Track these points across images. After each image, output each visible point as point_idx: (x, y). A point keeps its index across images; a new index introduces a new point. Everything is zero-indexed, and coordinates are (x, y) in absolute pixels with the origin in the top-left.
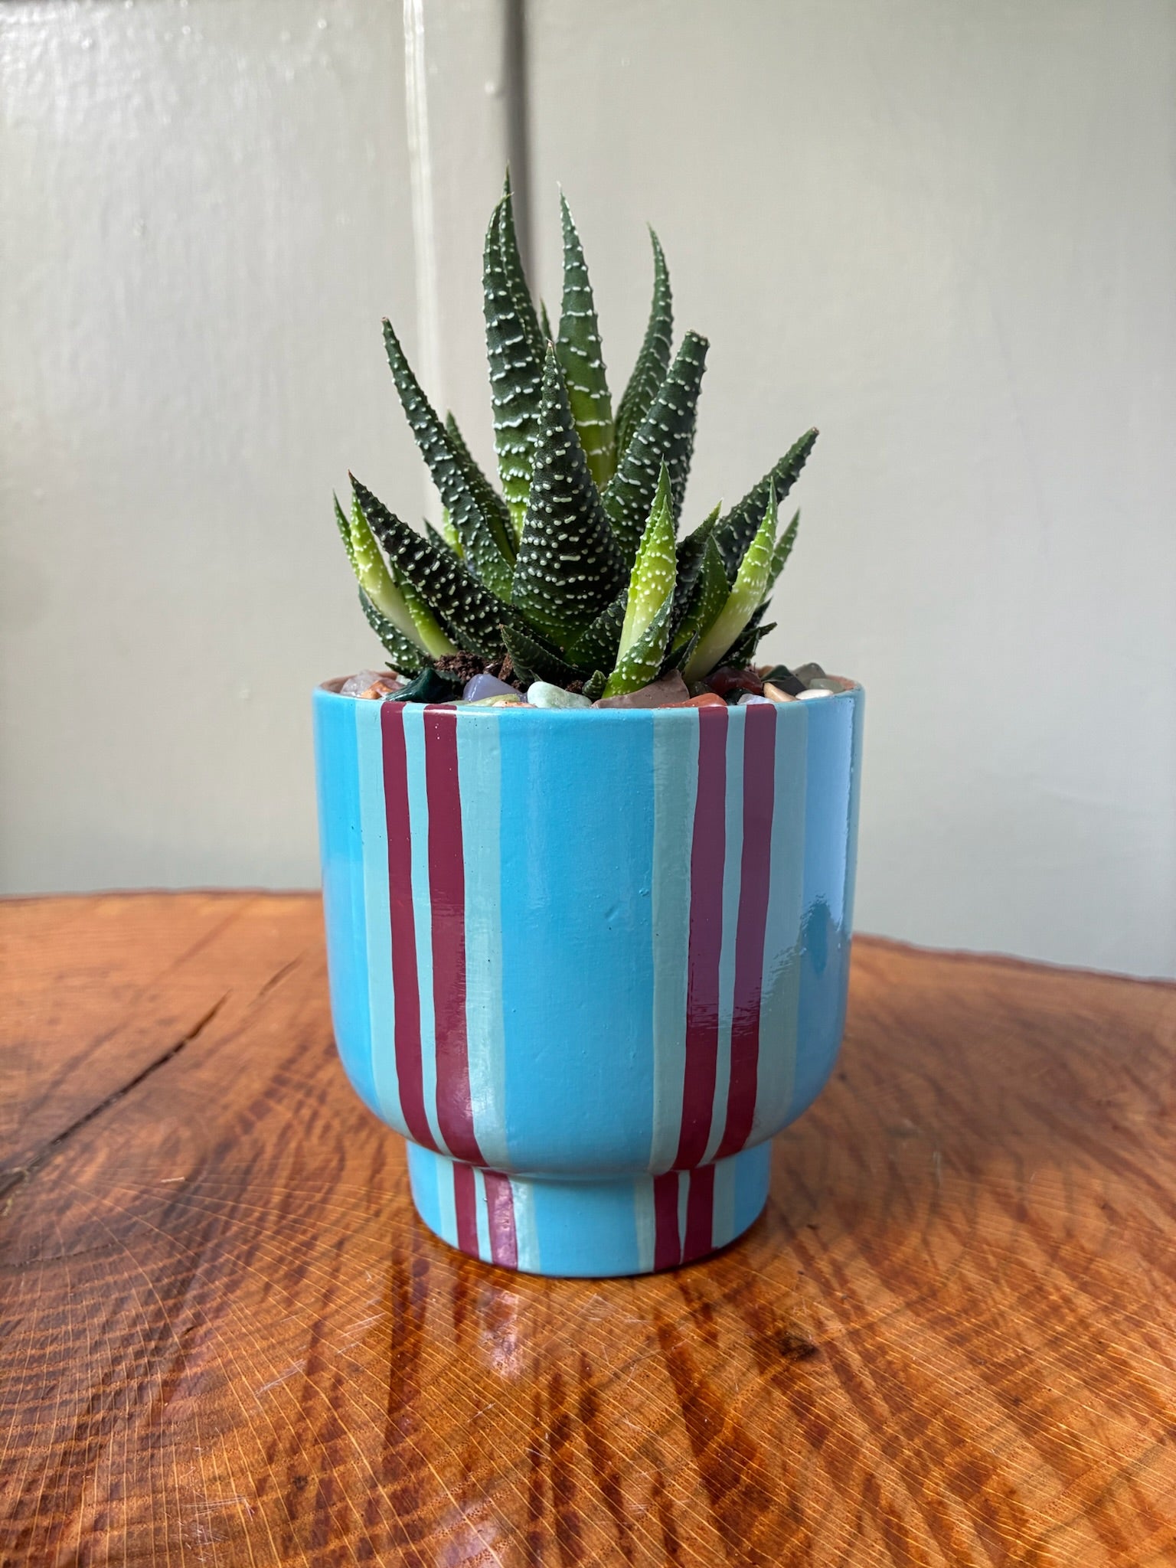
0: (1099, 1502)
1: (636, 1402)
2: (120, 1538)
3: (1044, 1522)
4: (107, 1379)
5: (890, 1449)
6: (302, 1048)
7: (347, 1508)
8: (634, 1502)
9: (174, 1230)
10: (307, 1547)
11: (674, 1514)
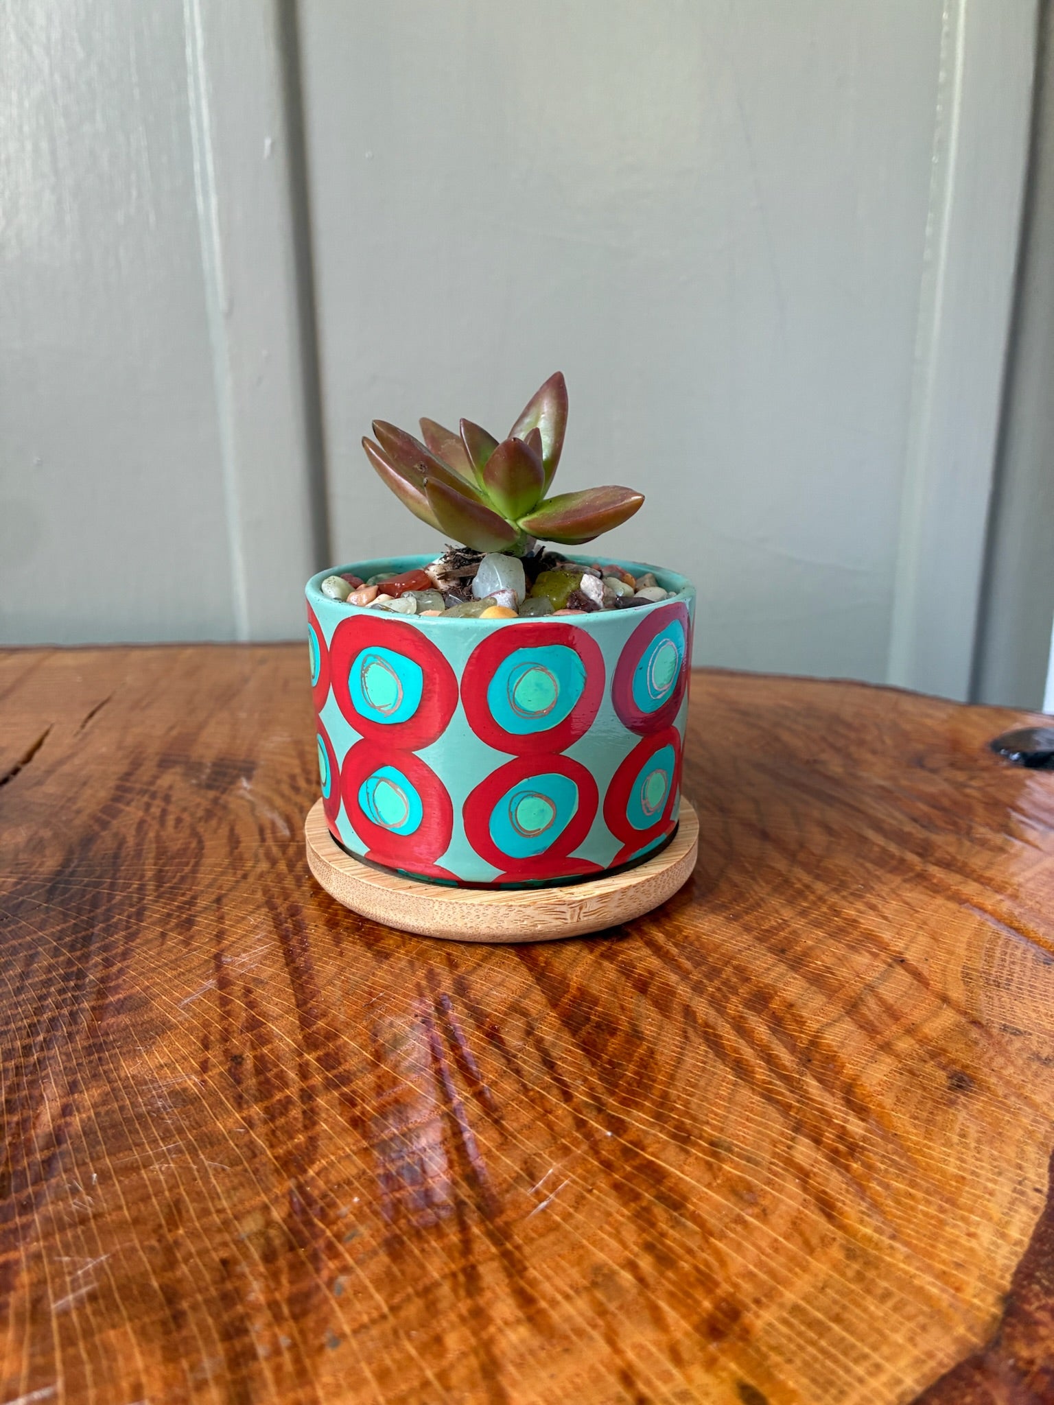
0: (855, 1006)
1: (498, 980)
2: (89, 1118)
3: (818, 1021)
4: (39, 1011)
5: (698, 988)
6: (136, 764)
7: (282, 1071)
8: (513, 1040)
9: (62, 903)
10: (257, 1101)
11: (547, 1045)
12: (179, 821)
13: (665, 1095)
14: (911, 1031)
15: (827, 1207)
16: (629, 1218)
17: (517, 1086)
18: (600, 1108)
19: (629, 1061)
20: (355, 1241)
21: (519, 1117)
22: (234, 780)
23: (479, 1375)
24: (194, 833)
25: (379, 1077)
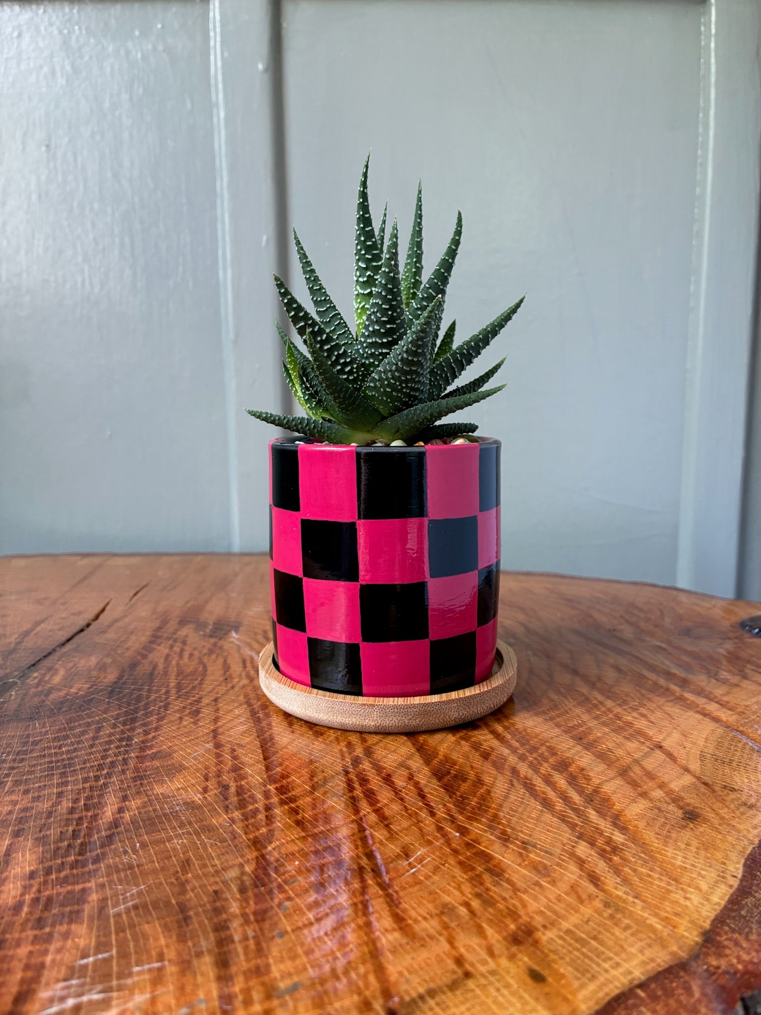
0: (625, 771)
1: (393, 749)
2: (135, 815)
3: (600, 779)
4: (103, 758)
5: (522, 758)
6: (165, 622)
7: (253, 794)
8: (400, 782)
9: (118, 699)
10: (237, 809)
11: (421, 785)
12: (191, 655)
13: (495, 816)
14: (662, 786)
15: (594, 879)
16: (467, 880)
17: (400, 807)
18: (453, 820)
19: (474, 796)
20: (296, 884)
21: (400, 824)
22: (227, 633)
23: (368, 956)
24: (201, 662)
25: (314, 799)
